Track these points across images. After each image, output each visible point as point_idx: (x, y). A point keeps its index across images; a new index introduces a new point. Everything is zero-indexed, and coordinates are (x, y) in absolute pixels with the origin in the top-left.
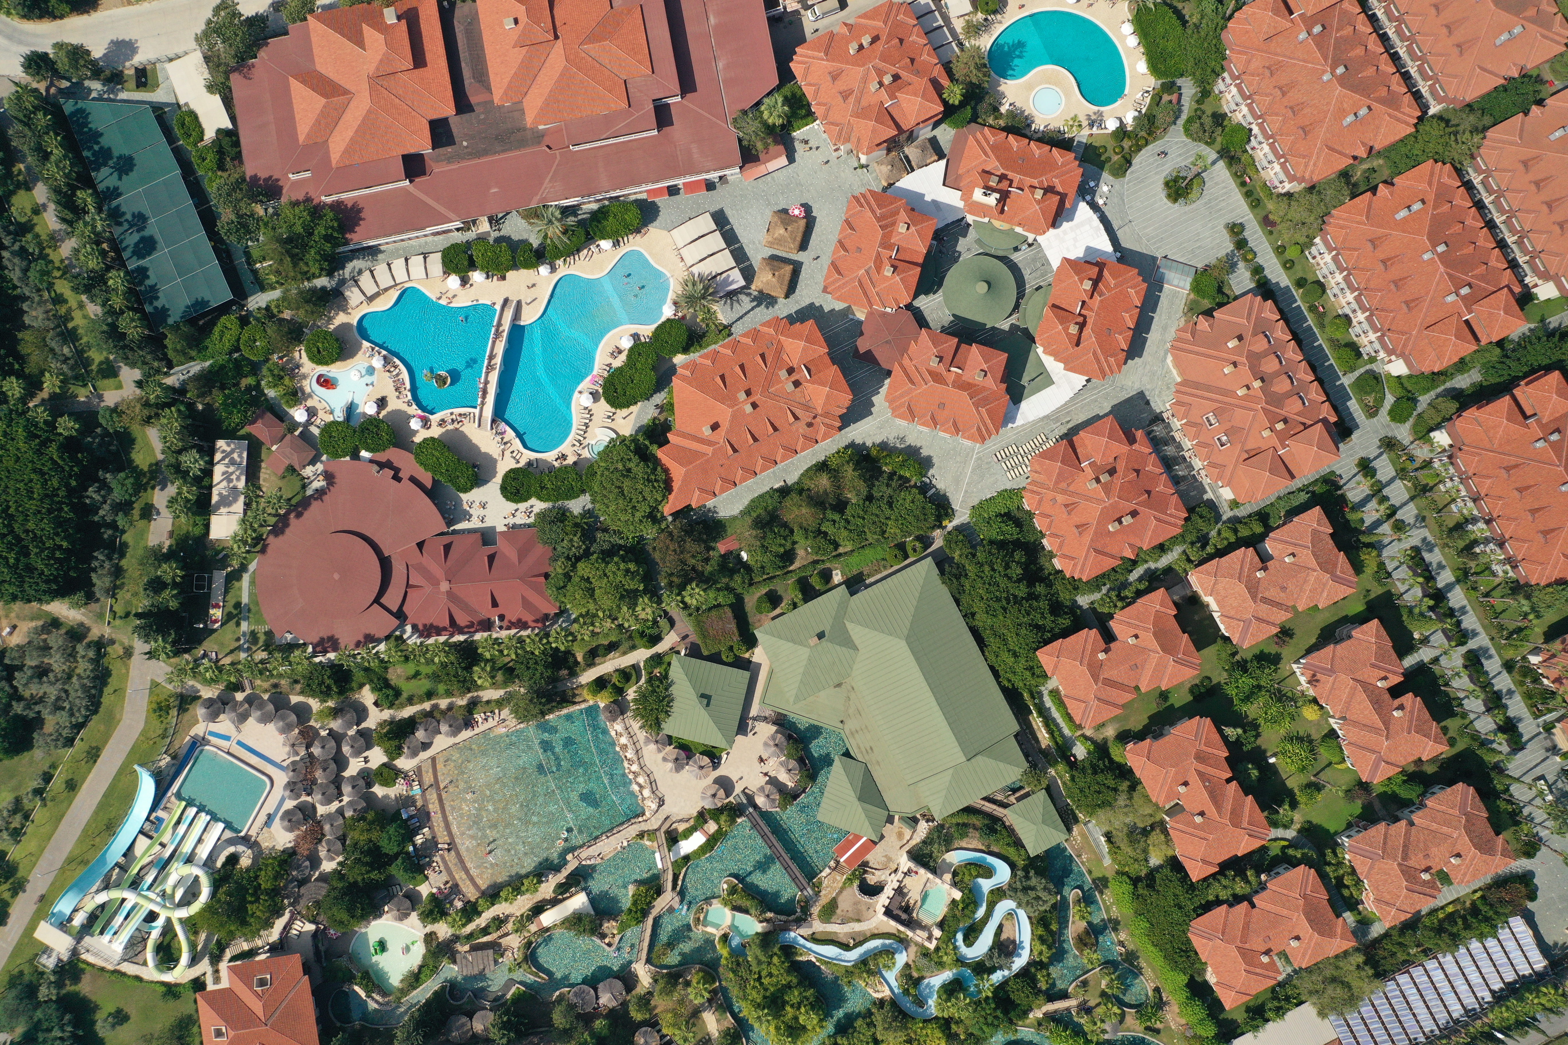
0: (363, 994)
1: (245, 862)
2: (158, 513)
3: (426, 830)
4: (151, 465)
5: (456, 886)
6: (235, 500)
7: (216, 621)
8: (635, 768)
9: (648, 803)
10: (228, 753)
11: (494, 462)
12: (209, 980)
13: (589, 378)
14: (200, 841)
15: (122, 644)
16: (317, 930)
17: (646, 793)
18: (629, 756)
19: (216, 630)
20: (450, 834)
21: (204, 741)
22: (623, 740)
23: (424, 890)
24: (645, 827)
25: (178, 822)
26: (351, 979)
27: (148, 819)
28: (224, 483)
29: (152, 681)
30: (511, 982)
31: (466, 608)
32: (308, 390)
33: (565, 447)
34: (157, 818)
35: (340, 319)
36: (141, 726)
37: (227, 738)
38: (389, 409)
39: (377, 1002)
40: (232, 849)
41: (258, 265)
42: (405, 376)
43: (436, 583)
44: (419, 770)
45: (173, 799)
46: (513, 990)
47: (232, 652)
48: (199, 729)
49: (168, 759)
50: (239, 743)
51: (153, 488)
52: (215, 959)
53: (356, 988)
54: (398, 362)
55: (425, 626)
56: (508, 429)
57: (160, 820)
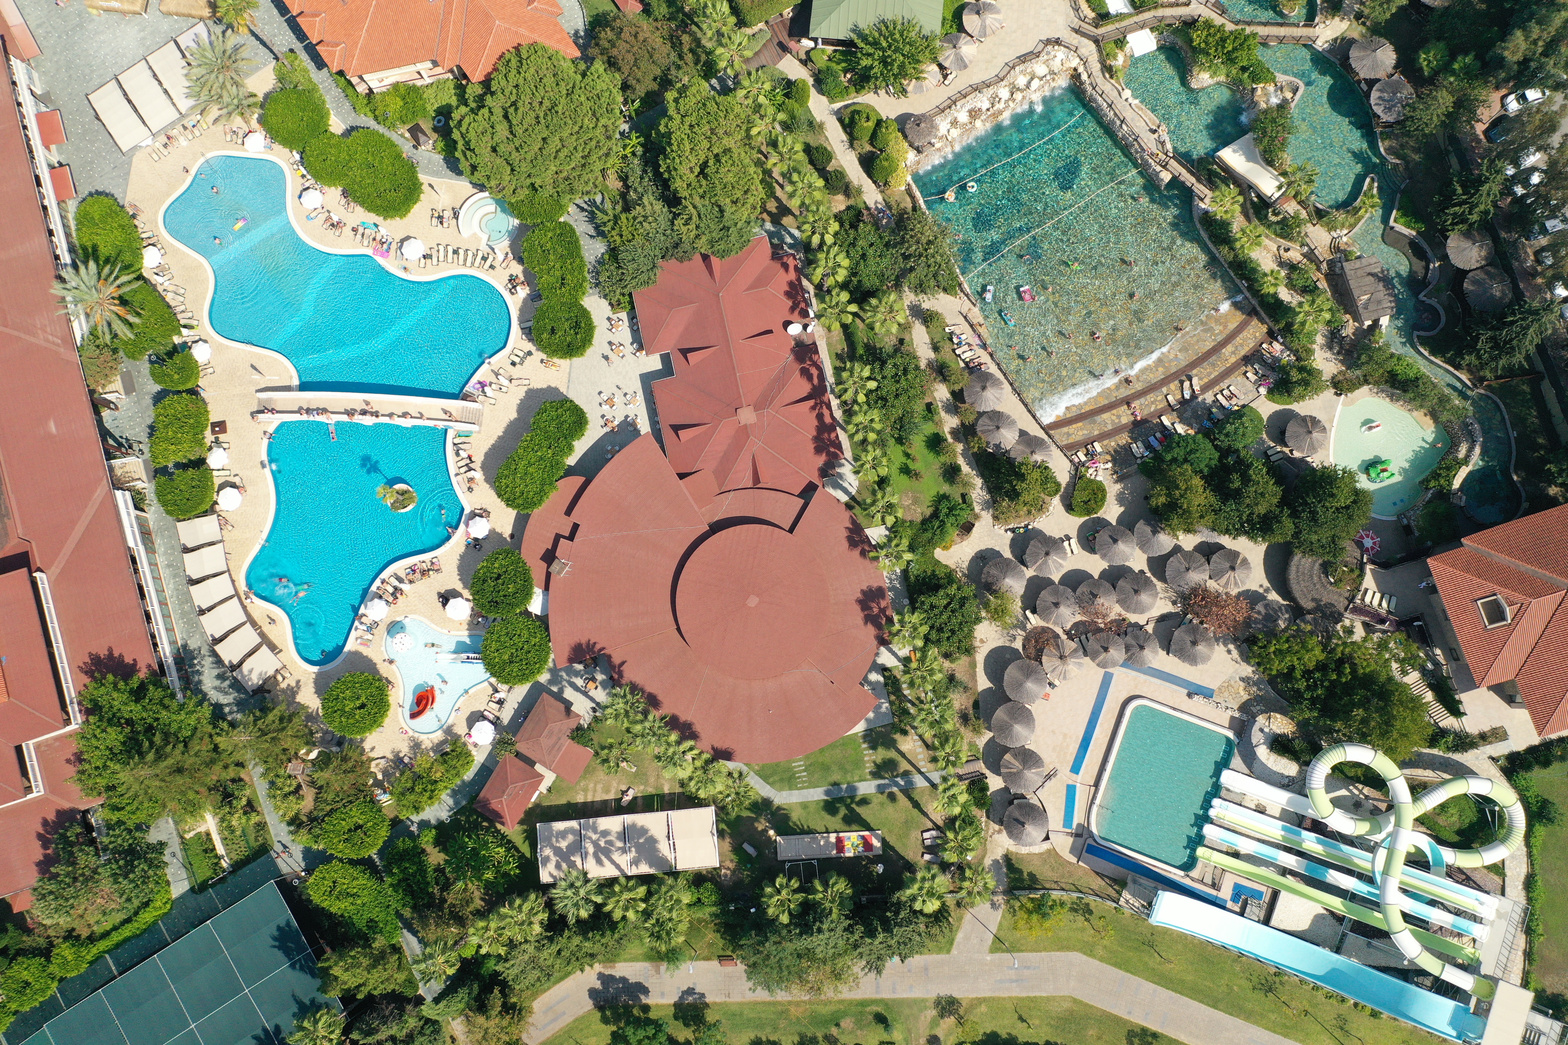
0: (1463, 473)
1: (1281, 725)
2: (690, 991)
3: (1166, 421)
4: (605, 1020)
5: (1247, 360)
6: (643, 831)
7: (868, 845)
8: (1004, 93)
9: (1056, 65)
10: (1097, 785)
11: (532, 395)
12: (1501, 749)
13: (380, 260)
14: (1261, 810)
15: (934, 1023)
16: (1373, 562)
17: (1040, 68)
18: (986, 105)
19: (884, 842)
20: (1165, 381)
21: (1082, 834)
22: (963, 117)
23: (1266, 408)
24: (1096, 67)
25: (1236, 855)
26: (1443, 495)
27: (1242, 914)
28: (616, 856)
29: (993, 950)
30: (1389, 236)
31: (780, 381)
32: (439, 736)
33: (498, 281)
34: (1235, 897)
35: (309, 699)
36: (1076, 957)
37: (1071, 791)
38: (459, 586)
39: (1470, 450)
40: (1263, 753)
41: (224, 864)
42: (400, 567)
43: (744, 432)
44: (1068, 449)
45: (1195, 873)
46: (1400, 228)
47: (916, 805)
48: (1063, 844)
49: (1126, 894)
50: (1076, 768)
51: (646, 1008)
52: (1464, 742)
53: (1457, 483)
54: (377, 583)
55: (818, 450)
56: (474, 380)
57: (1238, 892)
